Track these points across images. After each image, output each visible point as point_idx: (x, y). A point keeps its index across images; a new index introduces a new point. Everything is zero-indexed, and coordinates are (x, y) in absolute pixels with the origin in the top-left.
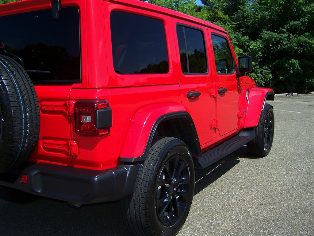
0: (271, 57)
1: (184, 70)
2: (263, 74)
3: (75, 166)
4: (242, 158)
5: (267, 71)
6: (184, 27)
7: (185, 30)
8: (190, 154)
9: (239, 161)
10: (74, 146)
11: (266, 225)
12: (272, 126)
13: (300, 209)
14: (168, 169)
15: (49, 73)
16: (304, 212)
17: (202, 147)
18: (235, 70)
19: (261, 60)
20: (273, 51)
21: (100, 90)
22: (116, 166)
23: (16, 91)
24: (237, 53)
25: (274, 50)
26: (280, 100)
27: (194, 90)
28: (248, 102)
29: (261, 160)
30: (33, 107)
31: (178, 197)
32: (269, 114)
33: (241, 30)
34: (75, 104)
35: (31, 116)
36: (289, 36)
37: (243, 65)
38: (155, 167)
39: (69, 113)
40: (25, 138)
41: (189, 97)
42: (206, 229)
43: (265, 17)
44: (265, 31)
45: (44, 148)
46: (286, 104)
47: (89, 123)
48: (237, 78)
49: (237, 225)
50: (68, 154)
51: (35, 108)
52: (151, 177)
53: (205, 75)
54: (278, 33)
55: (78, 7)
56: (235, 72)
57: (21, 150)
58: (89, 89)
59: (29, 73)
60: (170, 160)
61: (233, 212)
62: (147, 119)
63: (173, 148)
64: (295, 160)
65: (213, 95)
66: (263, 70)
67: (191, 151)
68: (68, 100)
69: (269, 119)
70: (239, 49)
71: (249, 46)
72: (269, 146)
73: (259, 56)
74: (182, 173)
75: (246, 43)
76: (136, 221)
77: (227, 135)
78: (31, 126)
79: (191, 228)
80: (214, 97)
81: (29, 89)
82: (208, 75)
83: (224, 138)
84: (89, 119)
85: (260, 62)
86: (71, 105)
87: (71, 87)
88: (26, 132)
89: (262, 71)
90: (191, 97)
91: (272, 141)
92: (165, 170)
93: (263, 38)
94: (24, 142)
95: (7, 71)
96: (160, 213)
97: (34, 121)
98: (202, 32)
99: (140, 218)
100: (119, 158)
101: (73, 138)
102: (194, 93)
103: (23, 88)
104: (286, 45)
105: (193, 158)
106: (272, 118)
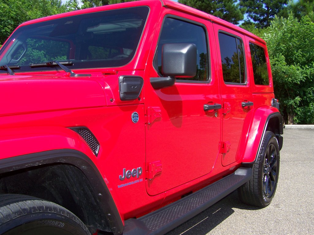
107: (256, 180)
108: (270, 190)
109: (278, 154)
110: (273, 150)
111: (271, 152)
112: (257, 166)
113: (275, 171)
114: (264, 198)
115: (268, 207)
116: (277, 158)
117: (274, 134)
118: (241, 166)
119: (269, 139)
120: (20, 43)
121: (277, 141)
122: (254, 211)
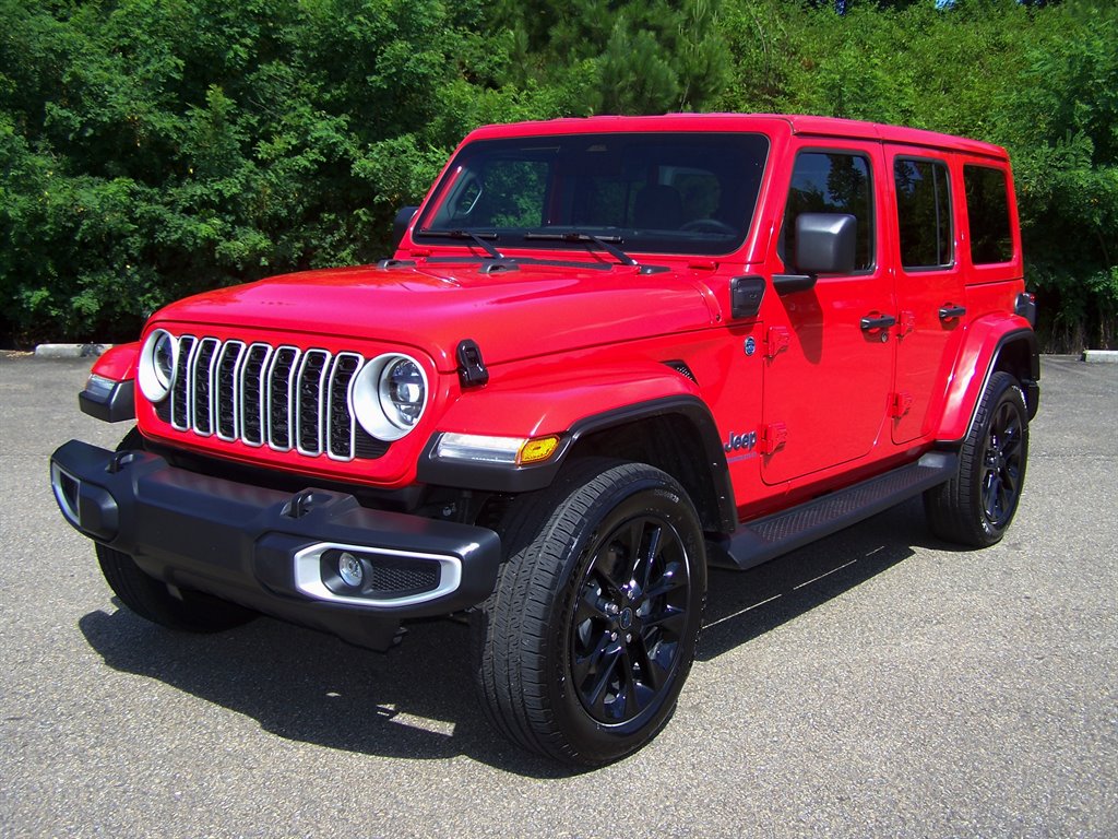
107: (967, 482)
108: (1001, 509)
109: (1026, 426)
110: (1013, 417)
111: (1006, 422)
112: (970, 450)
113: (1016, 465)
114: (984, 525)
115: (993, 548)
116: (1022, 438)
117: (1014, 380)
118: (933, 447)
119: (1000, 390)
120: (471, 175)
121: (1023, 397)
122: (960, 554)
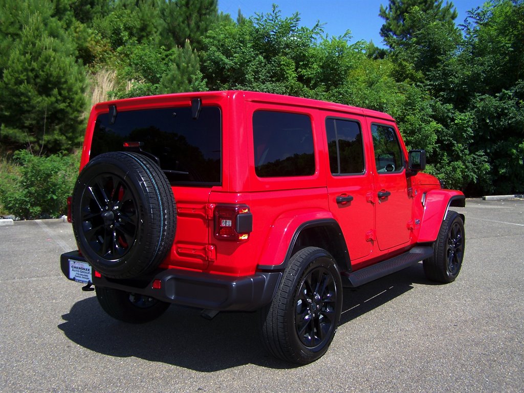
0: (489, 138)
1: (334, 170)
2: (476, 163)
3: (211, 272)
4: (416, 284)
5: (482, 158)
6: (335, 121)
7: (336, 123)
8: (337, 267)
9: (413, 287)
10: (211, 251)
11: (425, 354)
12: (462, 241)
13: (473, 341)
14: (310, 282)
15: (187, 174)
16: (477, 344)
17: (353, 263)
18: (405, 168)
19: (473, 141)
20: (492, 128)
21: (241, 194)
22: (254, 273)
23: (156, 193)
24: (434, 130)
25: (494, 125)
26: (501, 205)
27: (345, 194)
28: (425, 208)
29: (442, 287)
30: (171, 209)
31: (321, 316)
32: (456, 225)
33: (442, 93)
34: (215, 208)
35: (169, 218)
36: (518, 103)
37: (418, 159)
38: (296, 277)
39: (208, 217)
40: (162, 240)
41: (338, 202)
42: (353, 355)
43: (479, 75)
44: (480, 95)
45: (178, 253)
46: (509, 212)
47: (229, 227)
48: (407, 177)
49: (390, 354)
50: (204, 260)
51: (173, 210)
52: (291, 288)
53: (362, 176)
54: (501, 99)
55: (220, 107)
56: (405, 170)
57: (157, 253)
58: (229, 192)
59: (166, 173)
60: (312, 271)
61: (390, 341)
62: (288, 225)
63: (316, 259)
64: (489, 288)
65: (370, 199)
66: (476, 157)
67: (338, 265)
68: (206, 203)
69: (455, 233)
70: (437, 123)
71: (453, 120)
72: (456, 269)
73: (468, 135)
74: (327, 288)
75: (450, 114)
76: (273, 336)
77: (391, 250)
78: (169, 228)
79: (336, 354)
80: (372, 203)
81: (167, 191)
82: (364, 176)
83: (386, 254)
84: (229, 223)
85: (471, 145)
86: (211, 209)
87: (211, 190)
88: (163, 235)
89: (474, 159)
90: (341, 202)
91: (461, 262)
92: (306, 283)
93: (476, 107)
94: (161, 244)
95: (146, 172)
96: (300, 331)
97: (172, 224)
98: (358, 124)
99: (277, 333)
100: (258, 265)
101: (210, 242)
102: (345, 197)
103: (162, 189)
104: (513, 118)
105: (342, 274)
106: (461, 231)
